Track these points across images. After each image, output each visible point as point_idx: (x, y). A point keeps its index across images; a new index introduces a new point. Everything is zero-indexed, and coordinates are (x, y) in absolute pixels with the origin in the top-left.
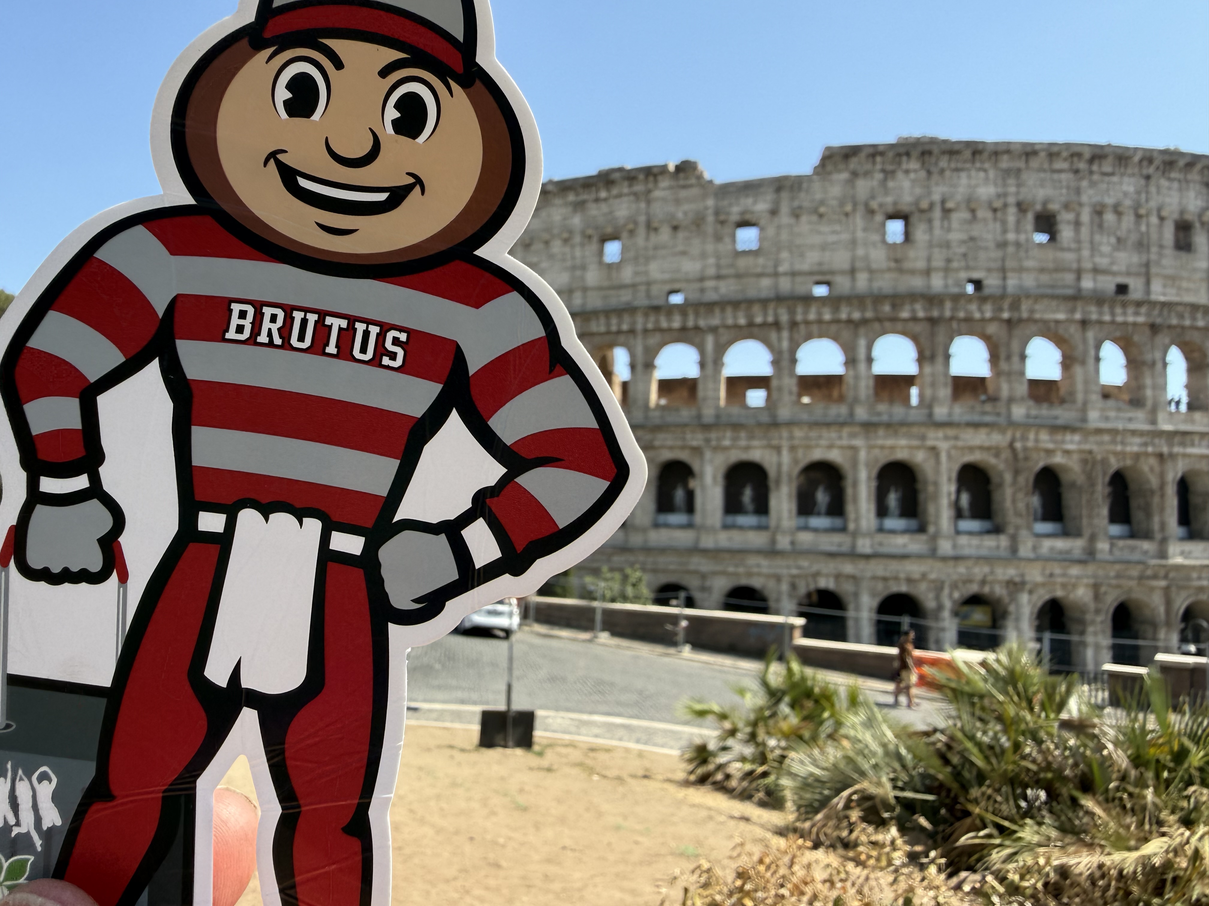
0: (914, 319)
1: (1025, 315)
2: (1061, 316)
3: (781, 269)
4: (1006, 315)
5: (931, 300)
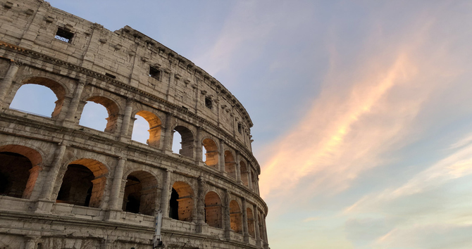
0: (160, 110)
1: (204, 128)
4: (198, 125)
5: (169, 105)
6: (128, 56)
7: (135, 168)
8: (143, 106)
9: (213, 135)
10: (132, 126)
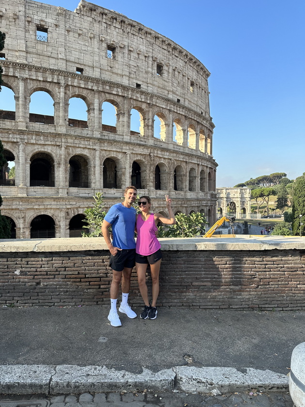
0: (118, 95)
1: (154, 103)
2: (164, 107)
3: (60, 56)
4: (148, 102)
5: (124, 88)
6: (89, 40)
7: (107, 155)
8: (106, 94)
9: (163, 108)
10: (101, 118)
